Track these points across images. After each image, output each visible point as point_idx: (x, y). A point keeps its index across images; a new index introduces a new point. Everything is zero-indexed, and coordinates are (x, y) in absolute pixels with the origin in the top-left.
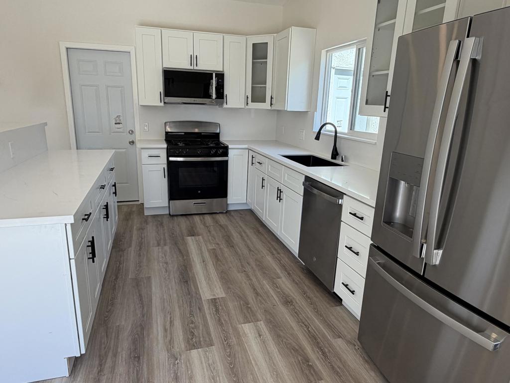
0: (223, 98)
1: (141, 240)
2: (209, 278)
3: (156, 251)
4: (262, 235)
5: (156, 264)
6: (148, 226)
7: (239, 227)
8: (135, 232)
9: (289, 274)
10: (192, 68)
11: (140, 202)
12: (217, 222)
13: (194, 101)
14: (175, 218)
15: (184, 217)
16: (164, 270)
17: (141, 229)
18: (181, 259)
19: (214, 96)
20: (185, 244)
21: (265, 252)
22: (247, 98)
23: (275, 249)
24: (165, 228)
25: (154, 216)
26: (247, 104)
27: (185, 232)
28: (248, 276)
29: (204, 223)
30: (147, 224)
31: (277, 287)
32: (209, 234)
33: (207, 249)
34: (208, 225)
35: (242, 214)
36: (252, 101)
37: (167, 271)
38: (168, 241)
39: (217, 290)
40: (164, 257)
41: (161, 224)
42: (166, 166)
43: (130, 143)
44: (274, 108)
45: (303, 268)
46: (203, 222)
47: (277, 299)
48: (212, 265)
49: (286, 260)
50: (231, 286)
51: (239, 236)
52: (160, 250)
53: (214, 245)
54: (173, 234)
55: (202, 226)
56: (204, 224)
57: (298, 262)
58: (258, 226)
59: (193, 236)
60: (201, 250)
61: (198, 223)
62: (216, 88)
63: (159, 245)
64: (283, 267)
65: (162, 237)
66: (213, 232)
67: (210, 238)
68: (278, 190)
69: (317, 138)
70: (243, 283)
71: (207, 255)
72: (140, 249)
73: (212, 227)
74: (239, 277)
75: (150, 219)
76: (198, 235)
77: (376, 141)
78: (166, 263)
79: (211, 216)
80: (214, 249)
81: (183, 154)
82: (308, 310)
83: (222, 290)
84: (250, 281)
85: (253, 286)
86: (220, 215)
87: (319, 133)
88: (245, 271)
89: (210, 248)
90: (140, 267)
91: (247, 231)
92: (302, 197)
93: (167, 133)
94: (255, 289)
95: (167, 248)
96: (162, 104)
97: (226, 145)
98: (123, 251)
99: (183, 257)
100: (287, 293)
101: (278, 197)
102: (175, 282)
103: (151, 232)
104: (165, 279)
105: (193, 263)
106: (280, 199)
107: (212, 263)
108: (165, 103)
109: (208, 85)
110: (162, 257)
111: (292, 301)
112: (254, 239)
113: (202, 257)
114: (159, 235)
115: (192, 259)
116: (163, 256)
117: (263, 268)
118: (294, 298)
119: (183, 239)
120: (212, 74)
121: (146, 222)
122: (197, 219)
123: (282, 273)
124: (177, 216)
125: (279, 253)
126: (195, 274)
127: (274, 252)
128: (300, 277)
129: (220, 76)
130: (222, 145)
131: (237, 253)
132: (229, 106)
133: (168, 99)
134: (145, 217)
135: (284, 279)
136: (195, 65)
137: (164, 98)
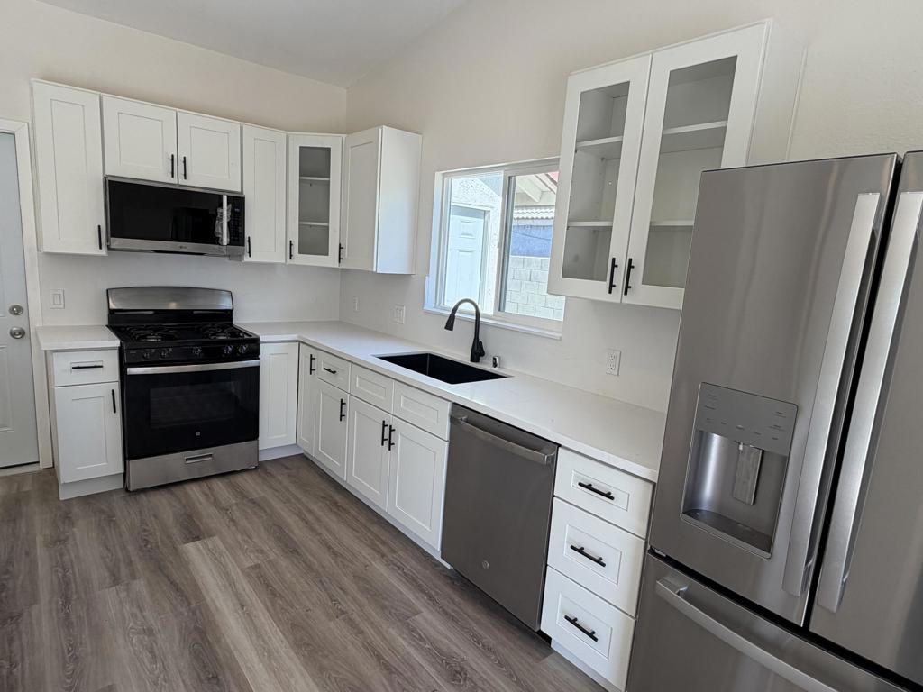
0: (243, 245)
1: (64, 576)
2: (269, 652)
3: (111, 602)
4: (348, 512)
5: (121, 641)
6: (75, 529)
7: (293, 500)
8: (41, 552)
9: (430, 598)
10: (174, 181)
11: (41, 466)
12: (242, 494)
13: (181, 247)
14: (143, 497)
15: (163, 492)
16: (146, 657)
17: (58, 541)
18: (183, 610)
19: (225, 240)
20: (184, 565)
21: (365, 552)
22: (291, 245)
23: (384, 543)
24: (123, 528)
25: (87, 500)
26: (291, 256)
27: (176, 532)
28: (352, 624)
29: (215, 500)
30: (72, 524)
31: (421, 639)
32: (234, 528)
33: (242, 570)
34: (224, 504)
35: (291, 469)
36: (301, 252)
37: (154, 656)
38: (139, 566)
39: (296, 682)
40: (139, 615)
41: (111, 519)
42: (117, 387)
43: (13, 334)
44: (344, 265)
45: (451, 579)
46: (212, 499)
47: (431, 670)
48: (265, 611)
49: (412, 565)
50: (325, 662)
51: (302, 524)
52: (123, 595)
53: (252, 556)
54: (147, 542)
55: (212, 510)
56: (216, 503)
57: (436, 565)
58: (332, 492)
59: (198, 538)
60: (227, 574)
61: (201, 503)
62: (229, 223)
63: (116, 580)
64: (412, 581)
65: (120, 555)
66: (244, 522)
67: (239, 537)
68: (384, 426)
69: (450, 326)
70: (350, 647)
71: (245, 586)
72: (67, 602)
73: (235, 508)
74: (335, 630)
75: (76, 510)
76: (211, 536)
77: (560, 335)
78: (149, 632)
79: (225, 480)
80: (258, 566)
81: (161, 359)
82: (500, 682)
83: (308, 678)
84: (361, 636)
85: (374, 650)
86: (246, 476)
87: (452, 318)
88: (343, 612)
89: (248, 564)
90: (76, 659)
91: (315, 508)
92: (447, 444)
93: (112, 312)
94: (379, 658)
95: (140, 586)
96: (104, 252)
97: (254, 337)
98: (15, 618)
99: (190, 604)
100: (445, 649)
101: (383, 440)
102: (185, 685)
103: (86, 545)
104: (156, 684)
105: (216, 617)
106: (390, 444)
107: (261, 605)
108: (109, 249)
109: (213, 218)
110: (133, 616)
111: (463, 669)
112: (332, 521)
113: (237, 595)
114: (109, 550)
115: (212, 608)
116: (135, 610)
117: (376, 594)
118: (463, 660)
119: (176, 551)
120: (220, 197)
121: (67, 518)
122: (194, 491)
123: (417, 598)
124: (144, 491)
125: (394, 552)
126: (232, 647)
127: (385, 550)
128: (453, 601)
129: (238, 203)
130: (246, 337)
131: (310, 567)
132: (254, 259)
133: (117, 242)
134: (62, 505)
135: (425, 613)
136: (181, 176)
137: (108, 241)
